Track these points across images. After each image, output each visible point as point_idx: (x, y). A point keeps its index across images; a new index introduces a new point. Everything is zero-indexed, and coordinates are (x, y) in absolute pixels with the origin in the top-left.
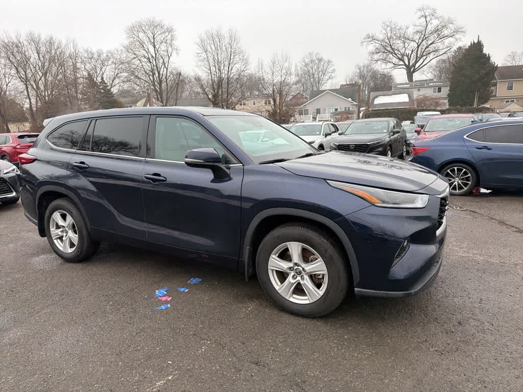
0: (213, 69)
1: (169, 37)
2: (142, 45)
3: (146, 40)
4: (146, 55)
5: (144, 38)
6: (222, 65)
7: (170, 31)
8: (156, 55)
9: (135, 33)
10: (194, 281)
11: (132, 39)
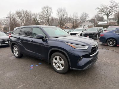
0: (60, 16)
1: (51, 10)
2: (45, 11)
8: (48, 14)
9: (43, 9)
10: (40, 64)
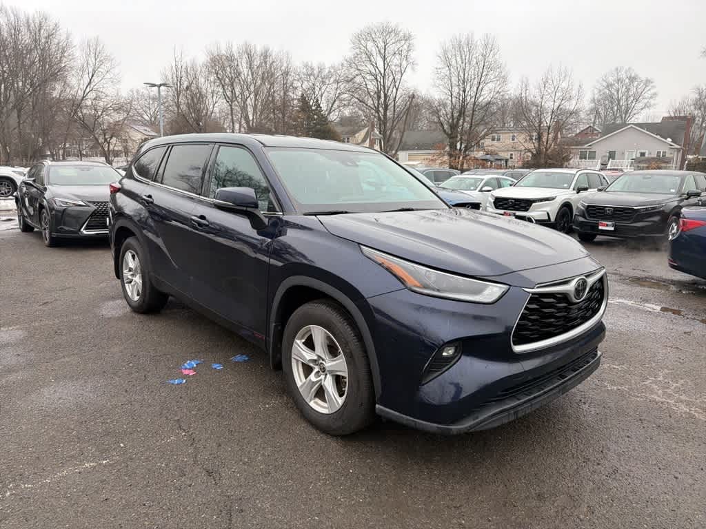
0: (456, 90)
1: (405, 47)
2: (369, 56)
3: (374, 51)
4: (373, 71)
5: (373, 49)
6: (469, 85)
7: (407, 38)
8: (385, 70)
9: (362, 42)
10: (239, 358)
11: (358, 51)
